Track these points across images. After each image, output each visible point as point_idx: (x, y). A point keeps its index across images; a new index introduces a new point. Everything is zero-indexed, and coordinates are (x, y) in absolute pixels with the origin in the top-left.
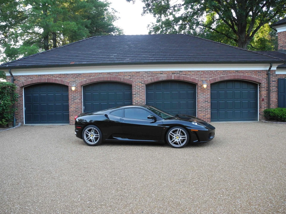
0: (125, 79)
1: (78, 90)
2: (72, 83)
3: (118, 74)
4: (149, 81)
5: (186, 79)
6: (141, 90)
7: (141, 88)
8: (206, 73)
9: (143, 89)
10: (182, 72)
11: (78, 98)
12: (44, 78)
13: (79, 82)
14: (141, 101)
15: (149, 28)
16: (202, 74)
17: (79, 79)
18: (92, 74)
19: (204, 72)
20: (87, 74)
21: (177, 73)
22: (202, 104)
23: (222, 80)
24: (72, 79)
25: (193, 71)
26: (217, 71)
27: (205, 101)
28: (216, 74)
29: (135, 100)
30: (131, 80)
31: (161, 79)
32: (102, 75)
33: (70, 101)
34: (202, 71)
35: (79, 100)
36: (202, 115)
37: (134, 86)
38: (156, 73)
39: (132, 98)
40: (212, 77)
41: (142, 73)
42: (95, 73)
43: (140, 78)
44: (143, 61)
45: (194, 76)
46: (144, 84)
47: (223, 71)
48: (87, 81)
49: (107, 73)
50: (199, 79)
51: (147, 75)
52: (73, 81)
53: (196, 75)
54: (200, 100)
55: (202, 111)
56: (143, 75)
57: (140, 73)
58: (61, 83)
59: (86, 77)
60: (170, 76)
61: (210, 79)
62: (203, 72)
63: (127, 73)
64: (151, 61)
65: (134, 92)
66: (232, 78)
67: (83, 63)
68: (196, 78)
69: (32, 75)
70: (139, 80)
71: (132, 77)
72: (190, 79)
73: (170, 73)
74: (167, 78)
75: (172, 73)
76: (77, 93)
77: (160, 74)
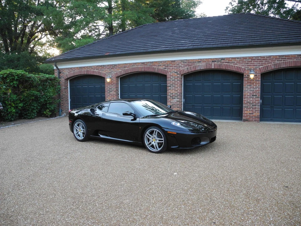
0: (159, 69)
1: (113, 82)
2: (108, 74)
3: (152, 64)
4: (185, 71)
5: (229, 68)
6: (176, 82)
7: (176, 80)
8: (255, 60)
9: (178, 80)
10: (224, 59)
11: (114, 90)
12: (83, 70)
13: (114, 74)
14: (177, 94)
16: (249, 62)
17: (114, 70)
18: (127, 65)
19: (253, 58)
20: (122, 65)
21: (218, 61)
22: (249, 99)
23: (277, 67)
24: (108, 70)
25: (238, 58)
26: (270, 56)
27: (252, 95)
28: (269, 61)
29: (169, 92)
30: (166, 70)
31: (198, 69)
32: (136, 65)
33: (106, 93)
34: (250, 58)
35: (115, 92)
36: (248, 112)
37: (169, 77)
38: (193, 61)
39: (167, 91)
40: (263, 65)
41: (178, 61)
42: (130, 64)
43: (175, 68)
44: (176, 48)
45: (239, 64)
46: (180, 74)
47: (279, 57)
48: (122, 72)
49: (142, 64)
50: (246, 67)
51: (183, 64)
53: (242, 62)
54: (246, 94)
55: (248, 107)
56: (178, 65)
57: (175, 62)
58: (99, 75)
59: (121, 68)
60: (210, 64)
61: (261, 67)
62: (251, 58)
63: (162, 62)
65: (169, 83)
66: (293, 65)
67: (117, 53)
68: (242, 66)
69: (74, 68)
70: (174, 70)
71: (166, 67)
72: (234, 68)
73: (209, 62)
74: (206, 67)
75: (212, 61)
76: (113, 85)
77: (198, 62)
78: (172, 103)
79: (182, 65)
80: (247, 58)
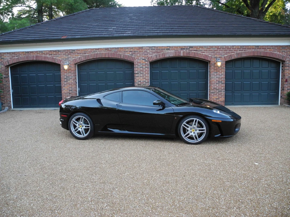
0: (125, 56)
1: (71, 69)
2: (64, 61)
4: (153, 58)
5: (197, 55)
6: (144, 69)
7: (144, 67)
8: (220, 49)
9: (146, 67)
10: (193, 47)
11: (72, 78)
12: (32, 55)
13: (72, 60)
14: (145, 81)
15: (153, 3)
16: (215, 50)
17: (72, 56)
18: (88, 50)
19: (219, 47)
20: (81, 50)
21: (186, 49)
22: (215, 85)
23: (239, 57)
24: (64, 56)
25: (205, 47)
26: (233, 46)
27: (218, 82)
28: (232, 51)
29: (137, 80)
30: (133, 57)
31: (167, 56)
32: (98, 51)
33: (63, 82)
34: (215, 47)
35: (73, 80)
36: (215, 97)
37: (136, 64)
38: (162, 48)
39: (134, 78)
40: (227, 54)
41: (146, 48)
42: (91, 49)
43: (143, 55)
44: (146, 35)
45: (206, 52)
46: (148, 61)
47: (240, 47)
48: (82, 58)
49: (105, 49)
50: (212, 56)
52: (65, 59)
53: (209, 50)
54: (213, 80)
55: (214, 93)
56: (146, 51)
57: (143, 48)
58: (52, 62)
59: (81, 54)
60: (179, 52)
61: (226, 55)
62: (218, 47)
63: (128, 48)
64: (157, 34)
65: (137, 70)
66: (251, 55)
67: (77, 37)
68: (209, 54)
69: (19, 53)
70: (142, 56)
71: (133, 53)
72: (202, 56)
73: (178, 49)
74: (175, 54)
75: (181, 49)
76: (70, 72)
77: (166, 49)
79: (150, 52)
80: (213, 47)
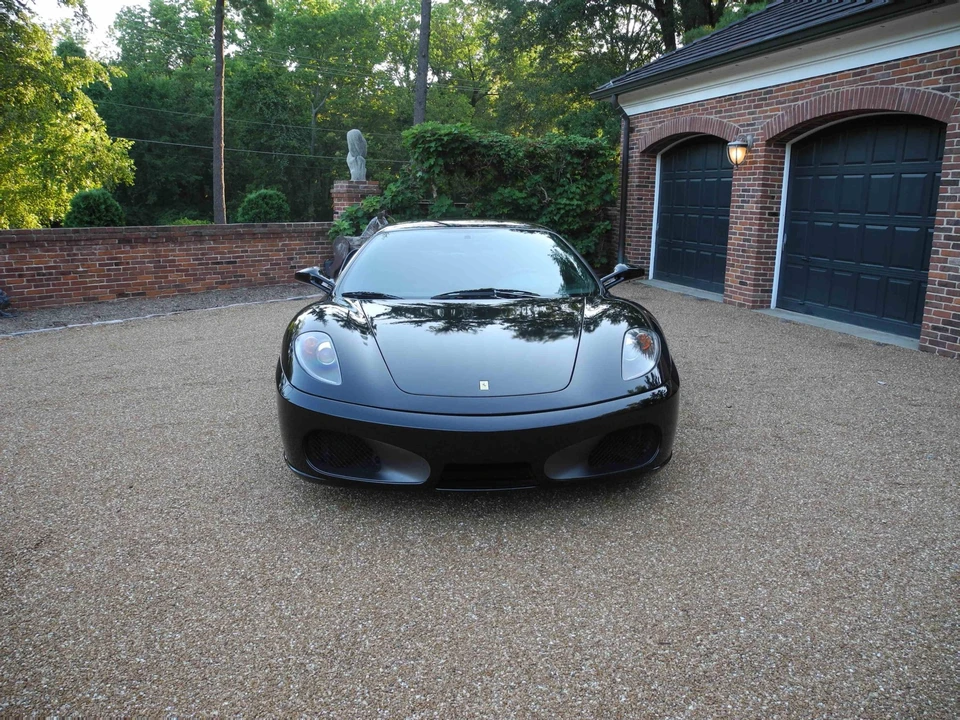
0: (917, 95)
1: (755, 162)
2: (744, 131)
3: (894, 74)
12: (684, 116)
13: (761, 128)
17: (763, 112)
18: (804, 85)
24: (745, 114)
30: (947, 98)
32: (832, 86)
33: (733, 207)
35: (756, 203)
37: (956, 135)
39: (936, 206)
42: (814, 80)
48: (786, 118)
49: (855, 75)
52: (748, 125)
59: (785, 102)
63: (935, 58)
65: (951, 167)
69: (663, 110)
71: (952, 80)
76: (754, 174)
78: (949, 269)
